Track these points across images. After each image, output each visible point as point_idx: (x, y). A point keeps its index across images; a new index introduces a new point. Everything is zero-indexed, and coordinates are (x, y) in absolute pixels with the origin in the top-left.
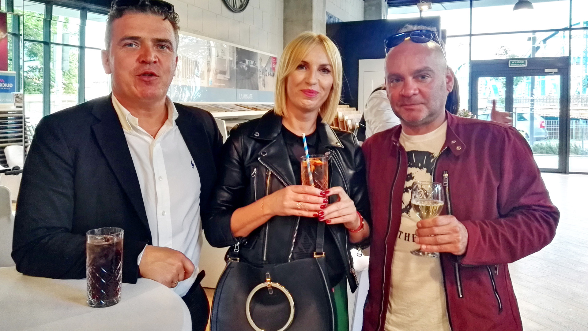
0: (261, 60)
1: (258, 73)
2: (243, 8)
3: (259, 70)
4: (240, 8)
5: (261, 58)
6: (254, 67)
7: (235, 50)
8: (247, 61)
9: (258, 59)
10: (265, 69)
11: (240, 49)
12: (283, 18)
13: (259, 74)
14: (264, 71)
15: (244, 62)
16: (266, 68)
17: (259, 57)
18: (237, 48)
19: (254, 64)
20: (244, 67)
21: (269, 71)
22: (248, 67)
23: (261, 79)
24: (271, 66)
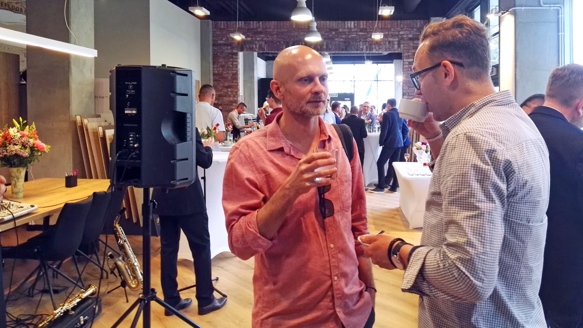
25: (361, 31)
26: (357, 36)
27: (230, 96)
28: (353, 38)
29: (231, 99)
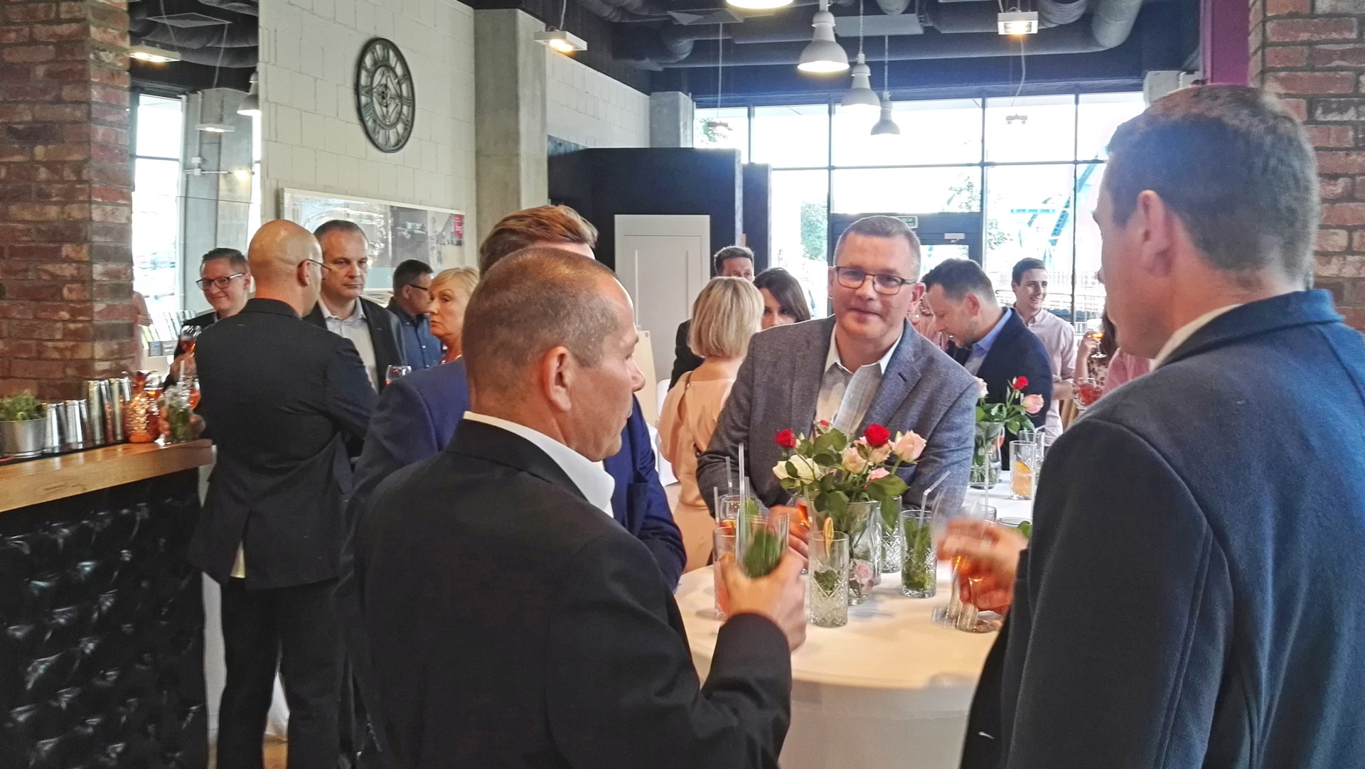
0: (434, 221)
1: (429, 241)
2: (401, 144)
3: (431, 237)
4: (397, 144)
5: (433, 218)
6: (422, 232)
7: (389, 208)
8: (409, 225)
9: (429, 220)
10: (441, 234)
11: (398, 207)
12: (474, 150)
13: (431, 243)
14: (440, 238)
15: (405, 226)
16: (444, 233)
17: (429, 217)
18: (392, 207)
19: (422, 228)
20: (405, 233)
21: (448, 237)
22: (411, 233)
23: (435, 252)
24: (453, 230)
27: (44, 197)
29: (52, 212)
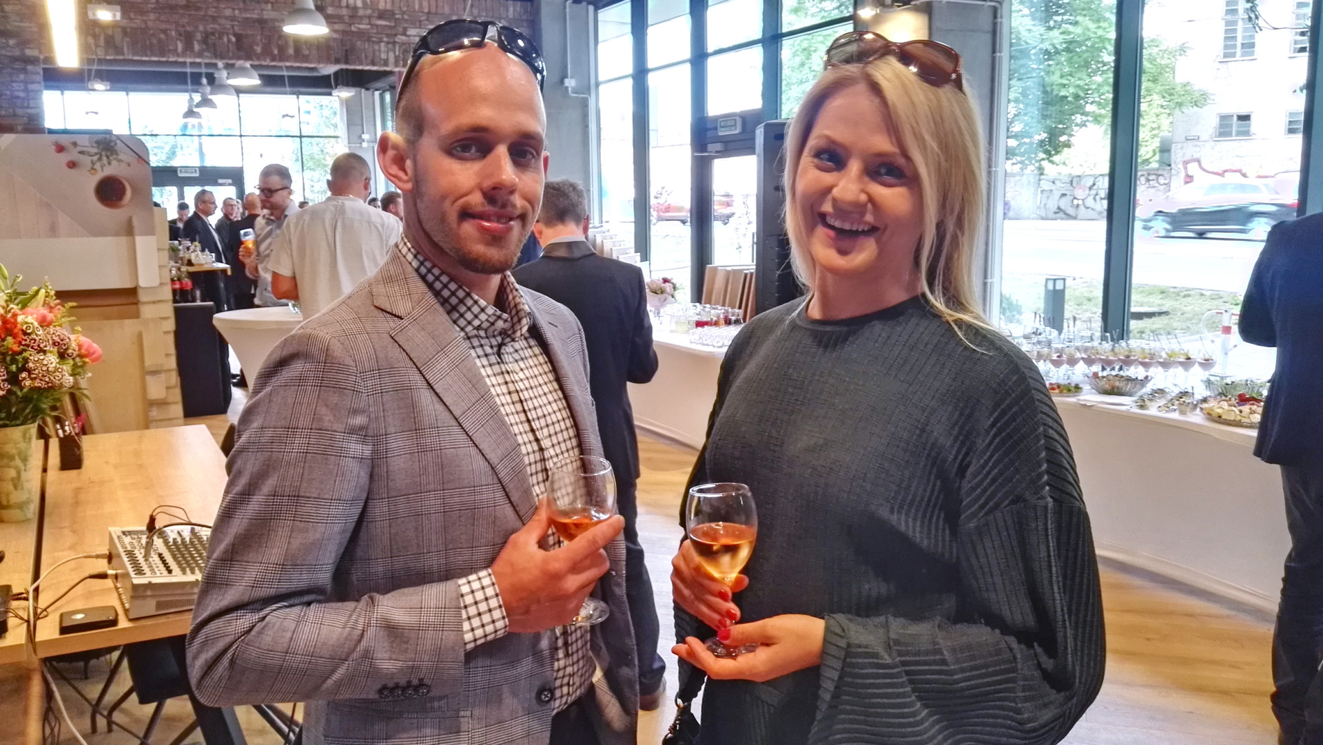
25: (380, 17)
26: (372, 29)
28: (361, 34)
